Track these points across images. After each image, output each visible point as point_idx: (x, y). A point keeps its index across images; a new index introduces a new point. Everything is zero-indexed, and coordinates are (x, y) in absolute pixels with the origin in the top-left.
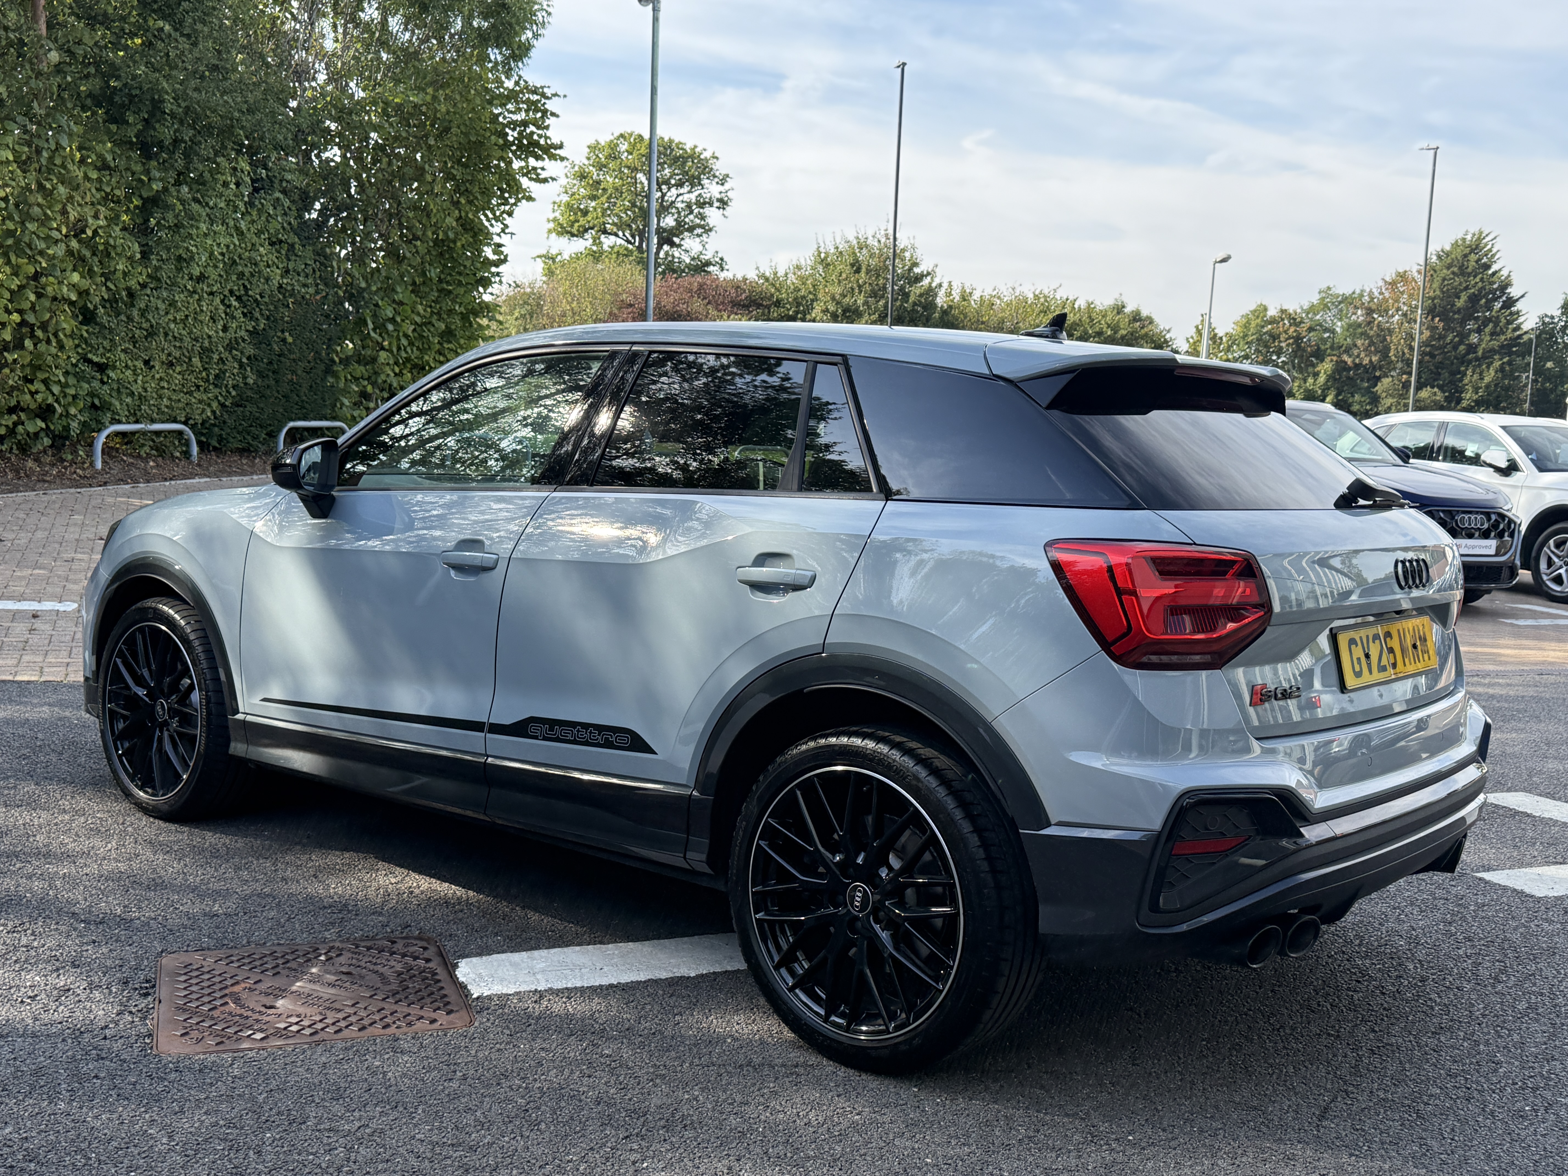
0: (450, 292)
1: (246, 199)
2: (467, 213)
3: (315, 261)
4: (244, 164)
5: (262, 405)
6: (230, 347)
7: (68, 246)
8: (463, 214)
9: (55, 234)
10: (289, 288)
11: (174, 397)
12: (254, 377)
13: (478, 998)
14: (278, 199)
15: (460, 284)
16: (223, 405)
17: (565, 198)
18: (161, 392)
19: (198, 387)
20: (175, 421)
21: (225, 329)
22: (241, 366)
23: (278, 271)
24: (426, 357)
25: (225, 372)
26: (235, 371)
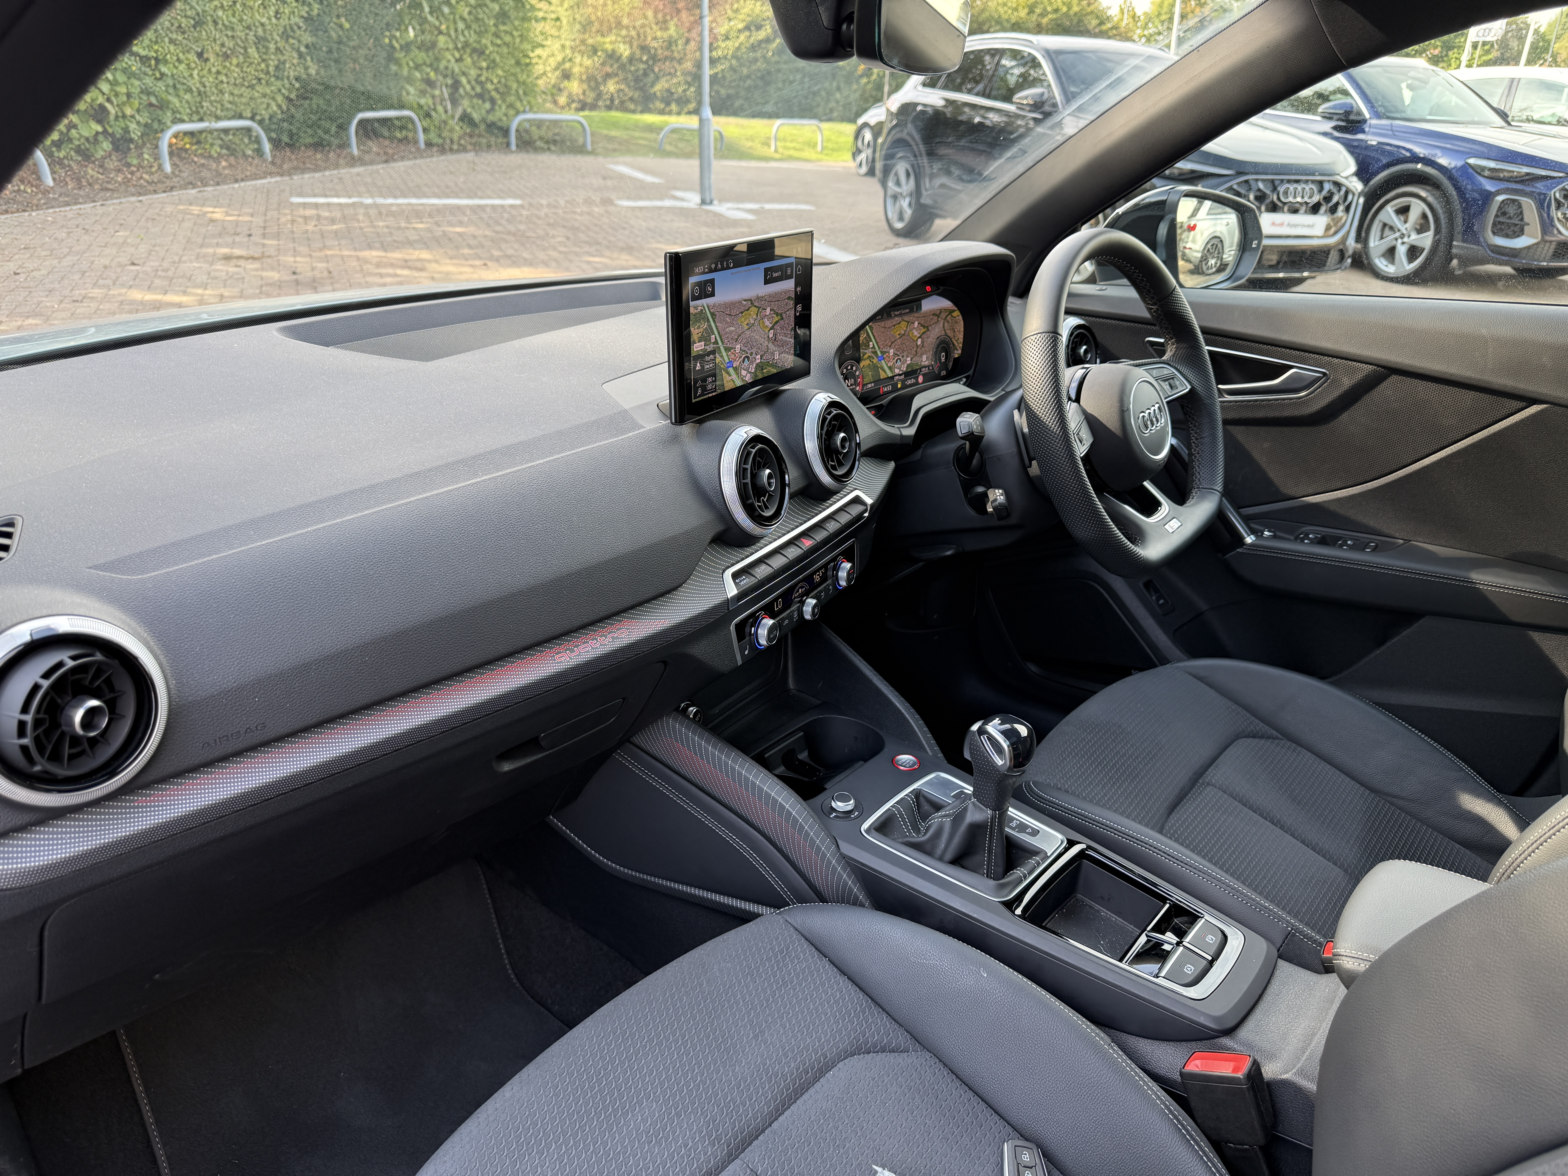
5: (328, 97)
6: (285, 36)
11: (236, 92)
12: (316, 67)
16: (288, 98)
18: (220, 87)
19: (259, 79)
20: (241, 117)
22: (301, 55)
24: (484, 41)
25: (284, 63)
26: (295, 61)
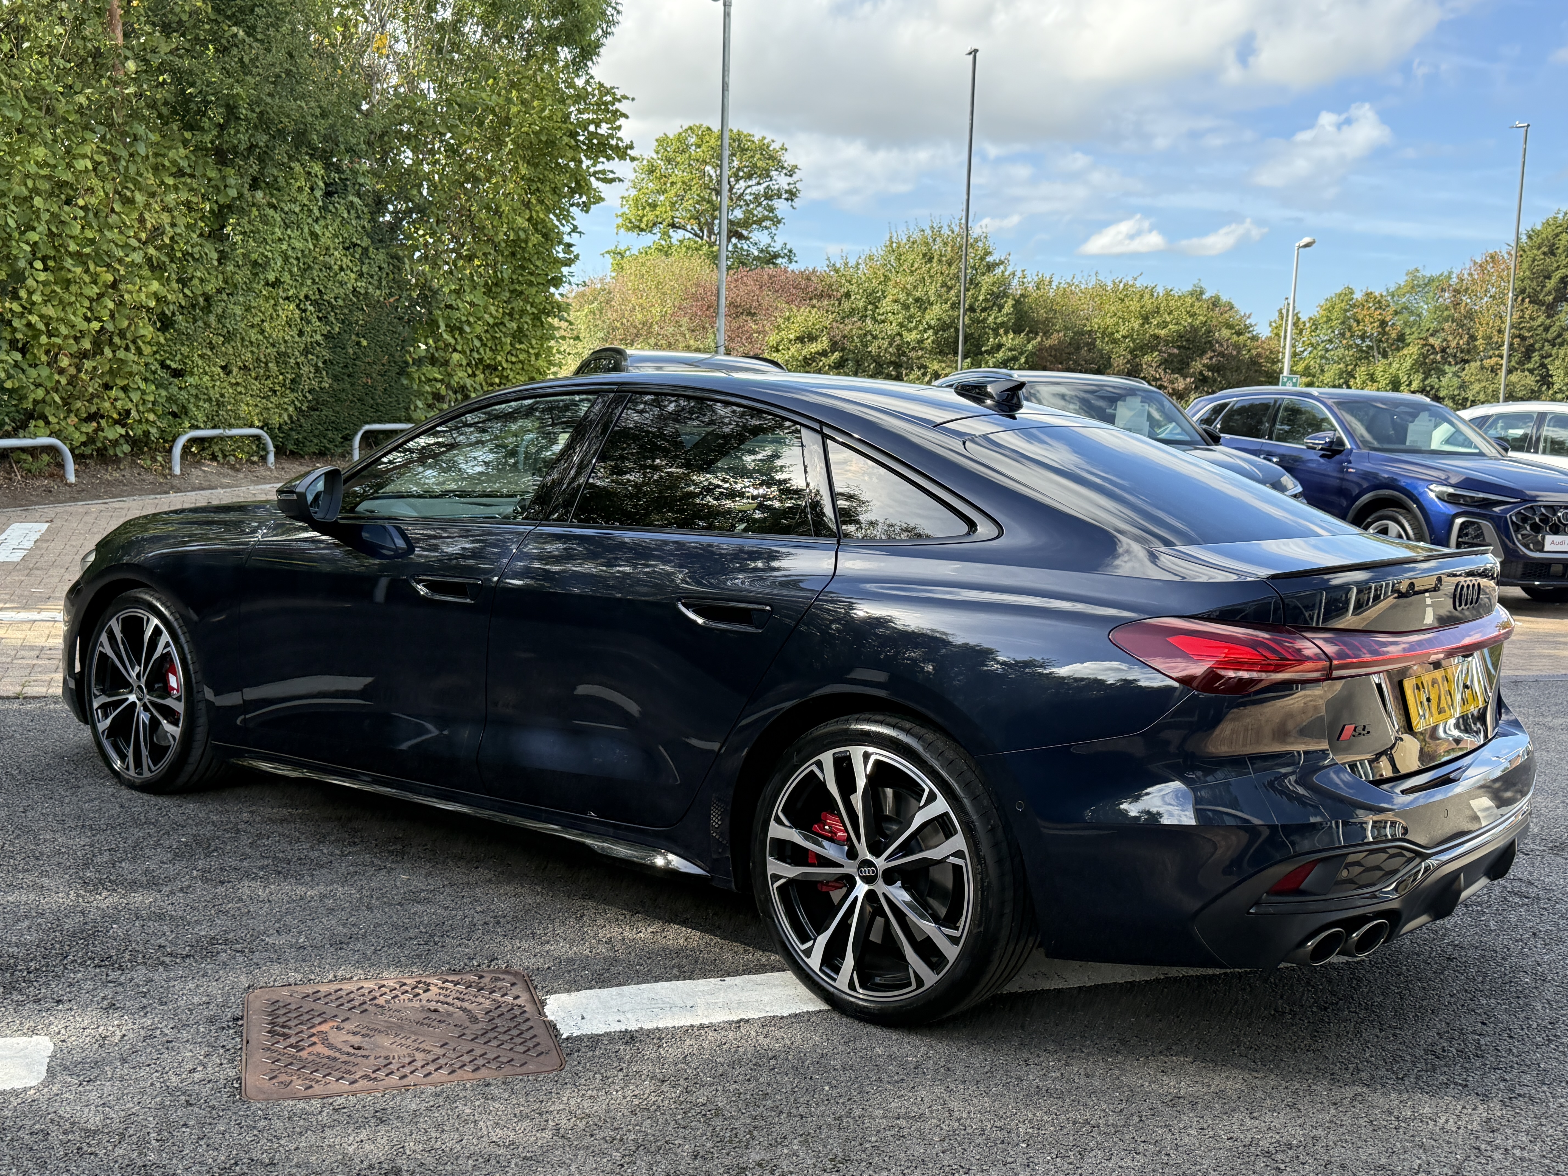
0: (521, 293)
1: (320, 203)
2: (537, 212)
3: (389, 264)
4: (318, 169)
5: (337, 409)
6: (306, 352)
7: (146, 254)
8: (534, 214)
9: (134, 242)
10: (363, 291)
11: (251, 402)
12: (330, 381)
13: (567, 1039)
14: (352, 202)
15: (531, 284)
16: (299, 410)
17: (633, 193)
19: (275, 392)
20: (252, 426)
21: (301, 333)
22: (317, 370)
23: (353, 276)
24: (499, 358)
25: (300, 376)
26: (311, 375)
